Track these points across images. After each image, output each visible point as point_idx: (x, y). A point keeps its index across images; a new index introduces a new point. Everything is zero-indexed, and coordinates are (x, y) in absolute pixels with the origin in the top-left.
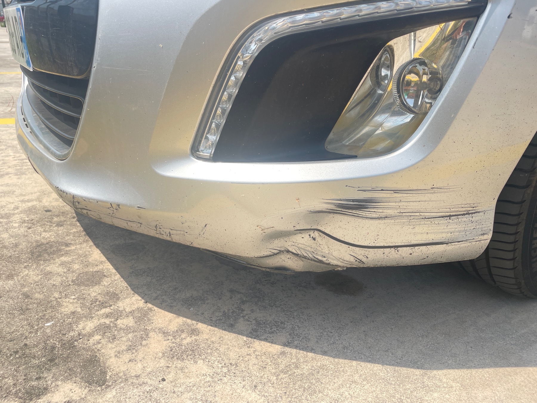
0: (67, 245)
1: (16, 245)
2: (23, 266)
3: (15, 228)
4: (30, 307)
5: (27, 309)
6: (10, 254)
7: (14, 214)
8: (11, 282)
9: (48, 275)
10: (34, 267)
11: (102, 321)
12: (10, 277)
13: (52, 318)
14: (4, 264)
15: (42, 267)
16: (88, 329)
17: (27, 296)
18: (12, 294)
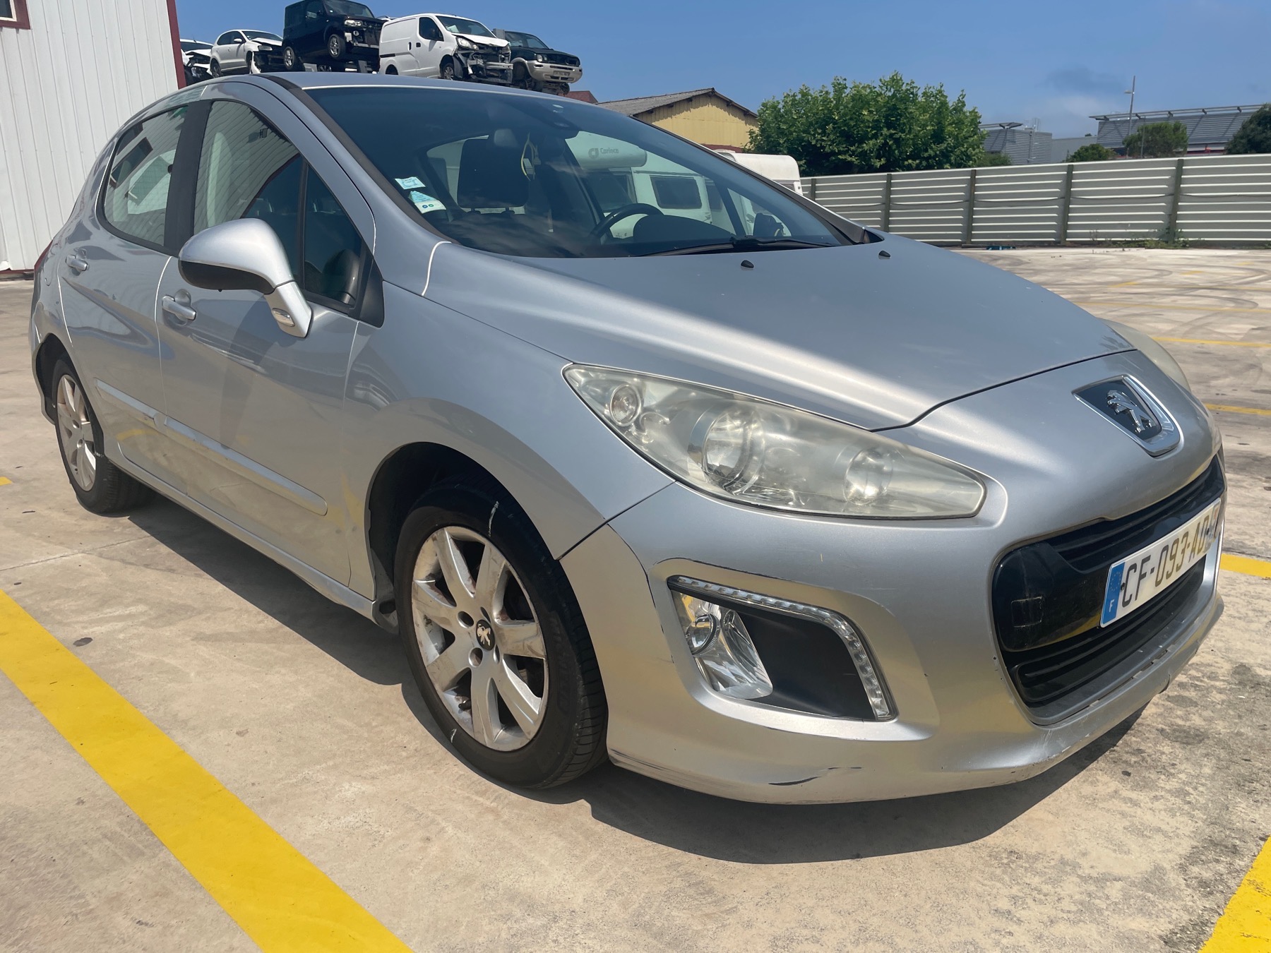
0: (1162, 731)
1: (1207, 755)
2: (1221, 736)
3: (1187, 773)
4: (1244, 710)
5: (1247, 710)
6: (1222, 750)
7: (1169, 791)
8: (1242, 730)
9: (1209, 720)
10: (1212, 730)
11: (1208, 681)
12: (1239, 734)
13: (1237, 698)
14: (1235, 746)
15: (1206, 727)
16: (1222, 683)
17: (1240, 717)
18: (1250, 724)
